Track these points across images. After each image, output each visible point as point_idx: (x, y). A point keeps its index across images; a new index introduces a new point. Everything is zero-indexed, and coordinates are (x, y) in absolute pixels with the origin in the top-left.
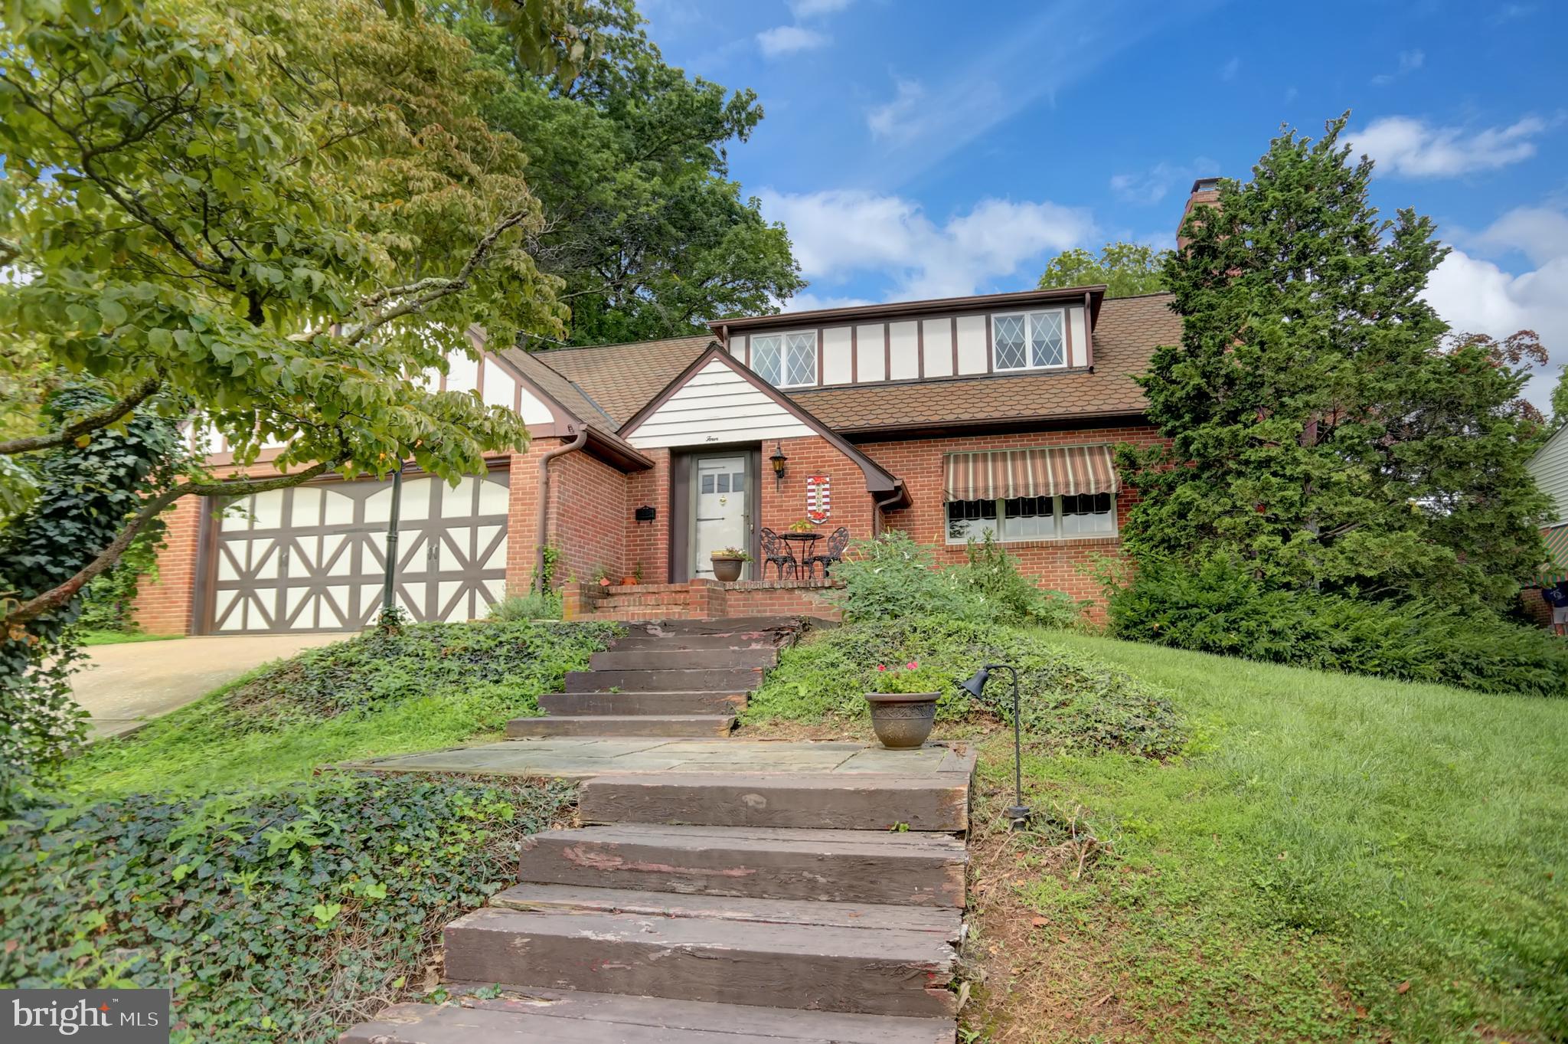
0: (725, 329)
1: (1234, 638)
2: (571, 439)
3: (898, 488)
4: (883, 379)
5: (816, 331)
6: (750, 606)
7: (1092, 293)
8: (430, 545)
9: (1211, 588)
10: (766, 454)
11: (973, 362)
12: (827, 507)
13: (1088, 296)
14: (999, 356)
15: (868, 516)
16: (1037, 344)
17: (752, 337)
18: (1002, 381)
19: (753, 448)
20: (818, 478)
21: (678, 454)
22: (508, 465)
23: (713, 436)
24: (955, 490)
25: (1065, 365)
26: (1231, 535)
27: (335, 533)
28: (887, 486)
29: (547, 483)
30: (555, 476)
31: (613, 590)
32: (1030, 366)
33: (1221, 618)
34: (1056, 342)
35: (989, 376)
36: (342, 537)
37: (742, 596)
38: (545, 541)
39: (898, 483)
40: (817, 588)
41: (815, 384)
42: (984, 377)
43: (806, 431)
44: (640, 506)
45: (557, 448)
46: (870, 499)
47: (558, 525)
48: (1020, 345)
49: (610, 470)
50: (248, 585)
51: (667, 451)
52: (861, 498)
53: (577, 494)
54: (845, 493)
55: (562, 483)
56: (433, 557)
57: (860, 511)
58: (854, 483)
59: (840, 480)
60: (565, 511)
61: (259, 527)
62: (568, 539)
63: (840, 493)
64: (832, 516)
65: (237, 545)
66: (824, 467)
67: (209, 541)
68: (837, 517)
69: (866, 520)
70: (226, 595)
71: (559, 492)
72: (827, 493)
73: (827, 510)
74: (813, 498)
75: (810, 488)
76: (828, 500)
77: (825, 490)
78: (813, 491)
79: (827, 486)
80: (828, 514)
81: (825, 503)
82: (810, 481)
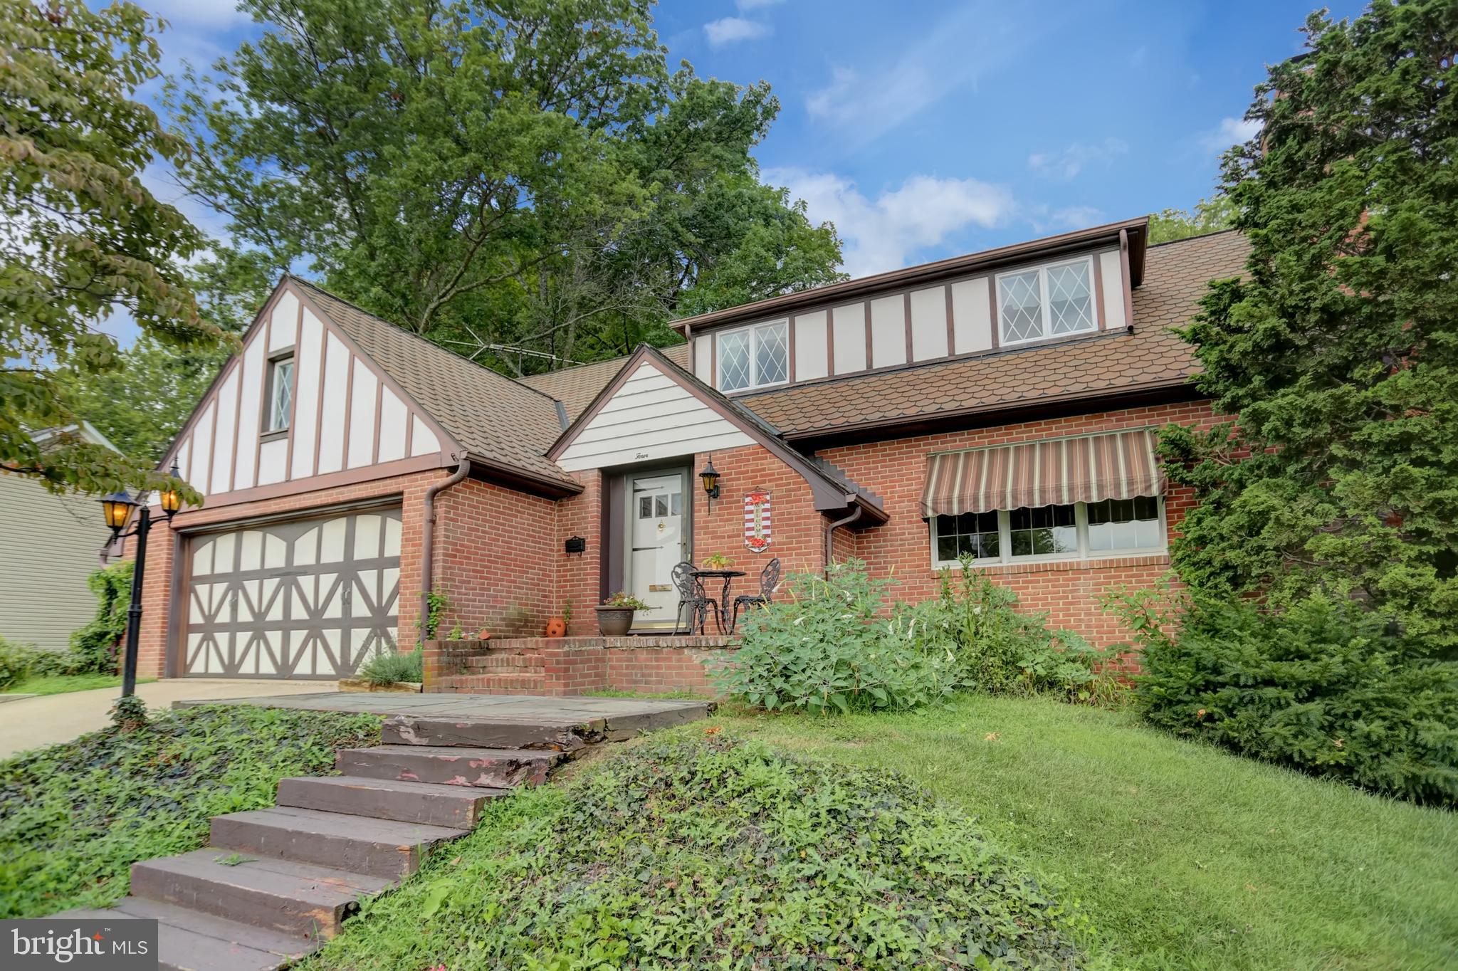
0: (688, 329)
1: (1339, 749)
2: (453, 469)
3: (852, 506)
4: (864, 368)
5: (787, 320)
6: (634, 667)
7: (1128, 230)
8: (345, 589)
9: (1301, 656)
10: (700, 467)
11: (974, 338)
12: (768, 532)
13: (1123, 234)
14: (1007, 326)
15: (817, 541)
16: (1058, 305)
17: (718, 334)
18: (1009, 357)
19: (685, 463)
20: (757, 495)
21: (612, 476)
22: (400, 502)
23: (642, 453)
24: (935, 501)
25: (1094, 328)
26: (1339, 564)
27: (272, 576)
28: (840, 502)
29: (433, 522)
30: (441, 511)
31: (492, 644)
32: (1048, 333)
33: (1316, 708)
34: (1082, 301)
35: (995, 352)
36: (277, 580)
37: (625, 655)
38: (430, 586)
39: (851, 498)
40: (710, 648)
41: (787, 381)
42: (989, 354)
43: (743, 439)
44: (569, 537)
45: (443, 479)
46: (818, 521)
47: (444, 568)
48: (1034, 311)
49: (531, 499)
50: (209, 629)
51: (596, 472)
52: (808, 517)
53: (477, 530)
54: (789, 513)
55: (452, 520)
56: (347, 602)
57: (806, 536)
58: (800, 501)
59: (782, 497)
60: (458, 551)
61: (218, 570)
62: (464, 582)
63: (783, 514)
64: (773, 543)
65: (202, 590)
66: (764, 482)
67: (182, 585)
68: (779, 544)
69: (813, 547)
70: (194, 639)
71: (446, 530)
72: (768, 514)
73: (768, 536)
74: (752, 520)
75: (748, 508)
76: (768, 523)
77: (765, 510)
78: (751, 512)
79: (767, 506)
80: (769, 540)
81: (766, 527)
82: (748, 500)
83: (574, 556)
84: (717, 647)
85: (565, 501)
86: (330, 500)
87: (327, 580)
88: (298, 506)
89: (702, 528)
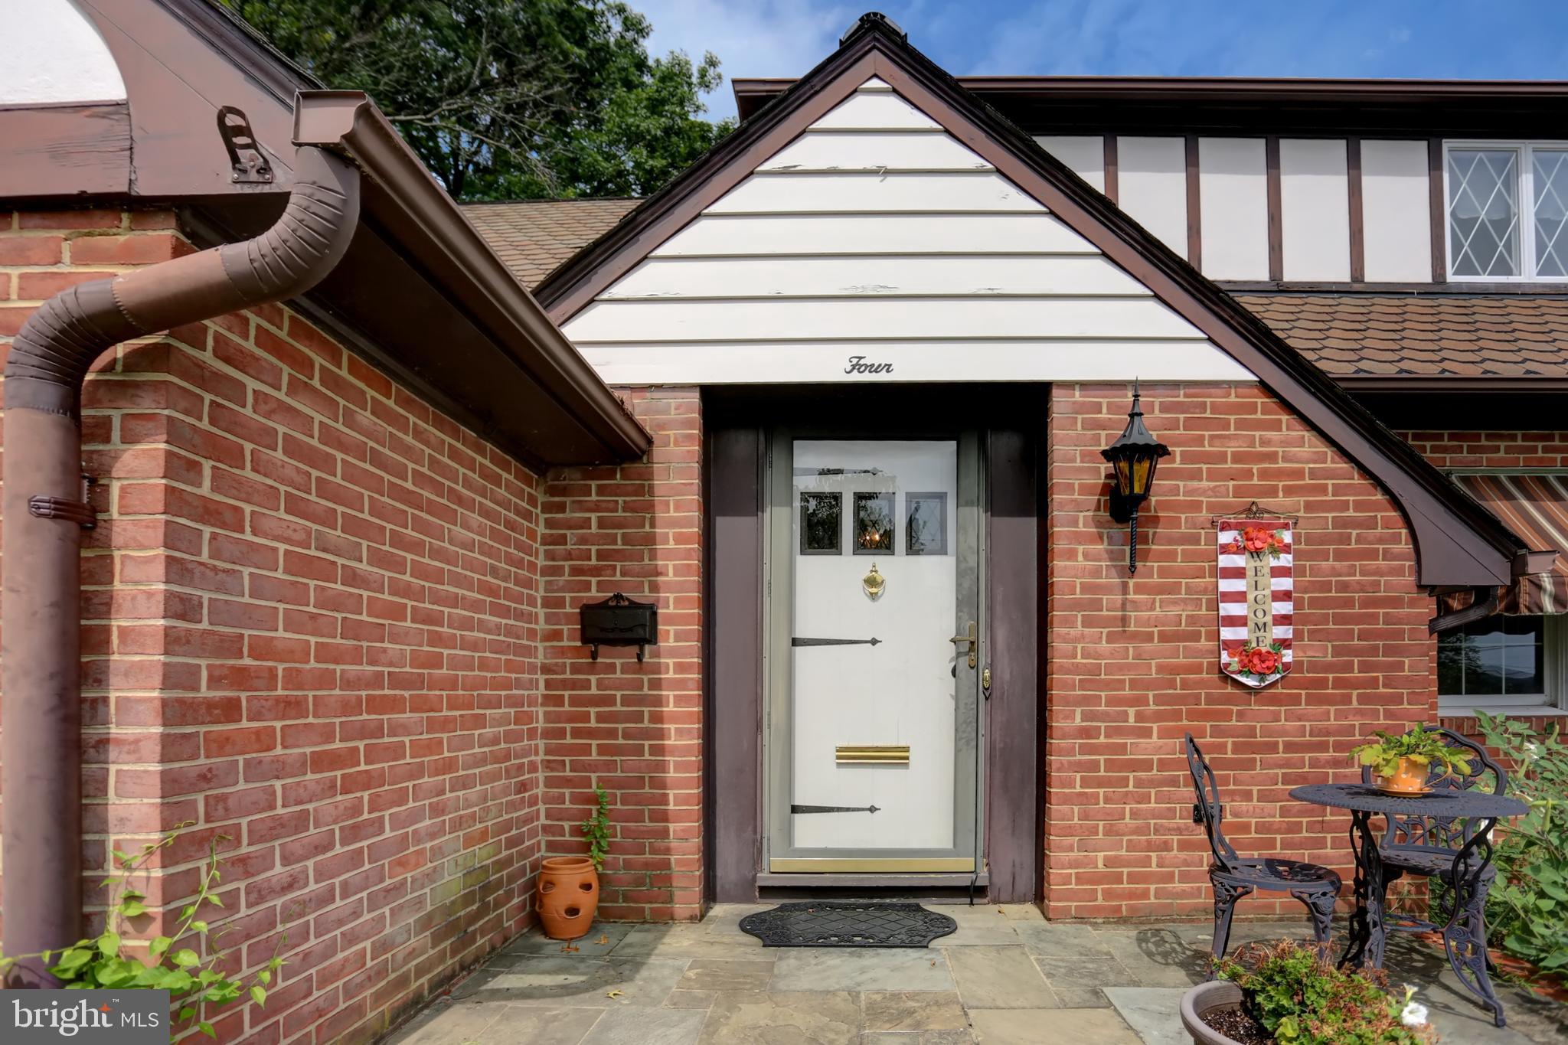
10: (1070, 423)
12: (1285, 631)
16: (1547, 226)
20: (1254, 526)
23: (874, 354)
28: (1494, 572)
35: (1436, 289)
42: (1423, 292)
44: (595, 594)
46: (1422, 614)
51: (695, 398)
52: (1396, 602)
53: (327, 572)
54: (1344, 587)
55: (209, 512)
57: (1389, 651)
58: (1373, 555)
59: (1324, 540)
60: (241, 678)
62: (279, 828)
63: (1326, 586)
64: (1297, 665)
66: (1272, 492)
68: (1314, 666)
69: (1409, 681)
71: (176, 569)
72: (1286, 584)
73: (1285, 644)
74: (1239, 597)
75: (1224, 561)
76: (1285, 608)
77: (1278, 572)
78: (1239, 573)
79: (1286, 560)
80: (1288, 656)
81: (1283, 620)
82: (1226, 537)
83: (614, 662)
85: (572, 478)
89: (1077, 605)
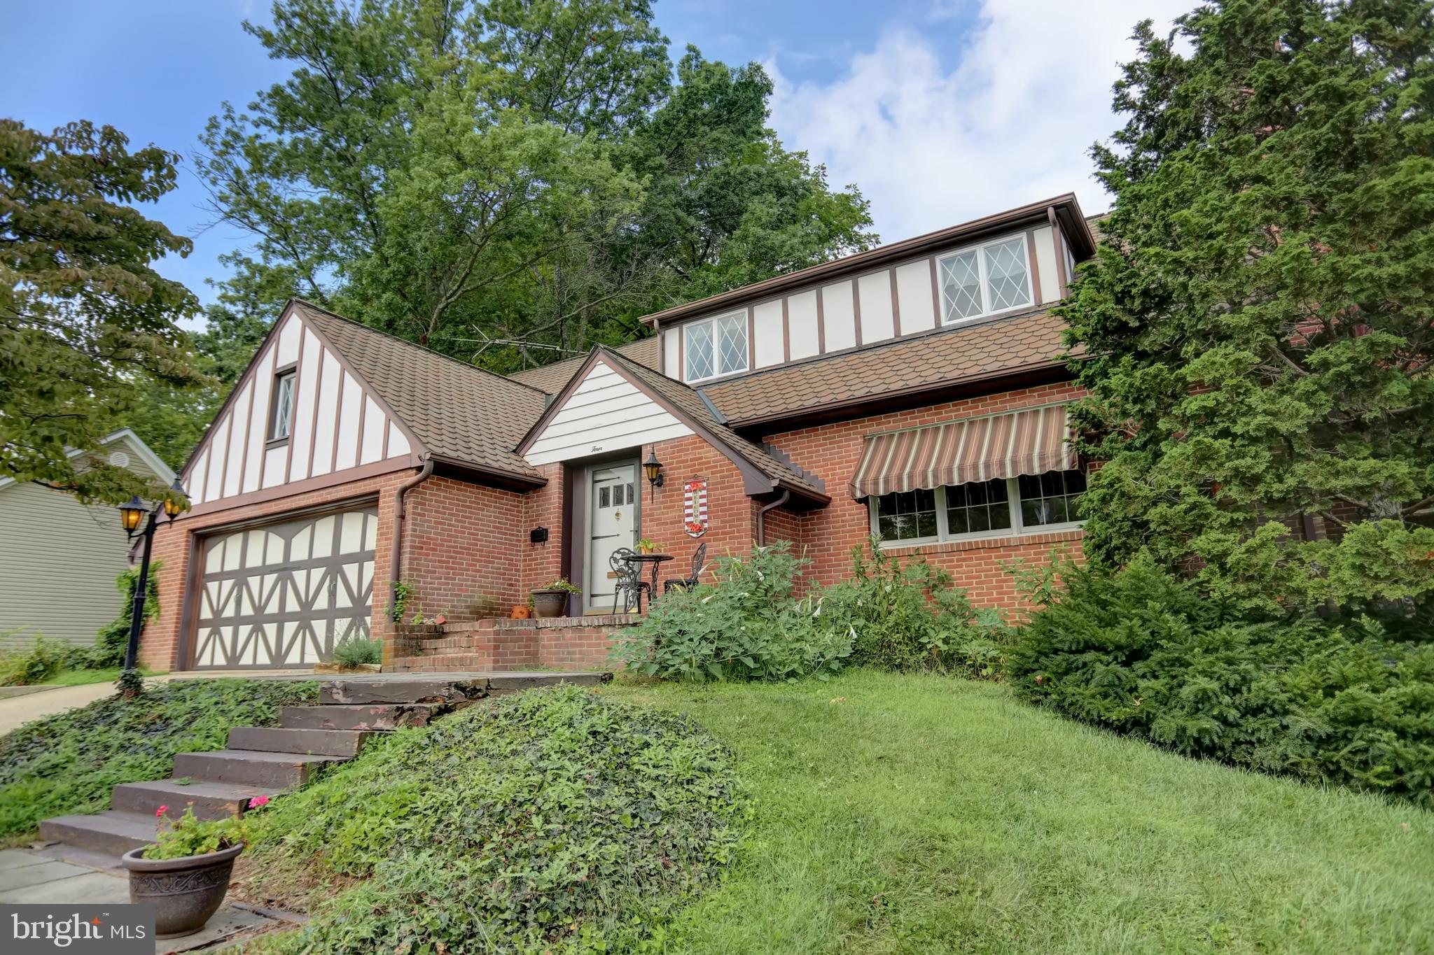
0: (656, 323)
2: (420, 469)
3: (779, 491)
4: (817, 353)
5: (746, 310)
6: (560, 646)
7: (1056, 207)
8: (331, 582)
10: (646, 459)
11: (917, 319)
12: (705, 517)
13: (1051, 212)
14: (948, 305)
15: (747, 525)
16: (995, 282)
17: (685, 327)
18: (950, 336)
20: (695, 482)
21: (573, 469)
22: (377, 500)
23: (598, 445)
24: (863, 483)
25: (1031, 303)
27: (271, 572)
28: (769, 486)
29: (403, 517)
30: (409, 508)
31: (447, 628)
32: (987, 311)
34: (1018, 277)
35: (938, 332)
36: (275, 575)
37: (554, 635)
38: (398, 576)
39: (775, 483)
41: (747, 369)
42: (931, 333)
43: (684, 430)
44: (535, 528)
45: (412, 478)
46: (748, 503)
47: (411, 559)
48: (973, 289)
49: (498, 492)
50: (216, 623)
51: (558, 465)
52: (739, 502)
53: (443, 524)
54: (723, 499)
55: (419, 514)
56: (333, 594)
57: (739, 520)
58: (732, 487)
59: (717, 483)
60: (424, 543)
61: (227, 568)
62: (429, 572)
63: (717, 500)
64: (710, 528)
65: (213, 586)
66: (701, 470)
67: (195, 583)
68: (715, 528)
69: (745, 530)
70: (203, 633)
71: (414, 524)
72: (704, 500)
73: (705, 521)
74: (690, 507)
75: (687, 495)
76: (704, 509)
77: (701, 497)
78: (690, 499)
79: (704, 492)
80: (706, 525)
81: (702, 513)
82: (687, 487)
83: (538, 546)
84: (627, 624)
85: (531, 494)
86: (320, 500)
87: (317, 574)
88: (294, 506)
89: (648, 515)
